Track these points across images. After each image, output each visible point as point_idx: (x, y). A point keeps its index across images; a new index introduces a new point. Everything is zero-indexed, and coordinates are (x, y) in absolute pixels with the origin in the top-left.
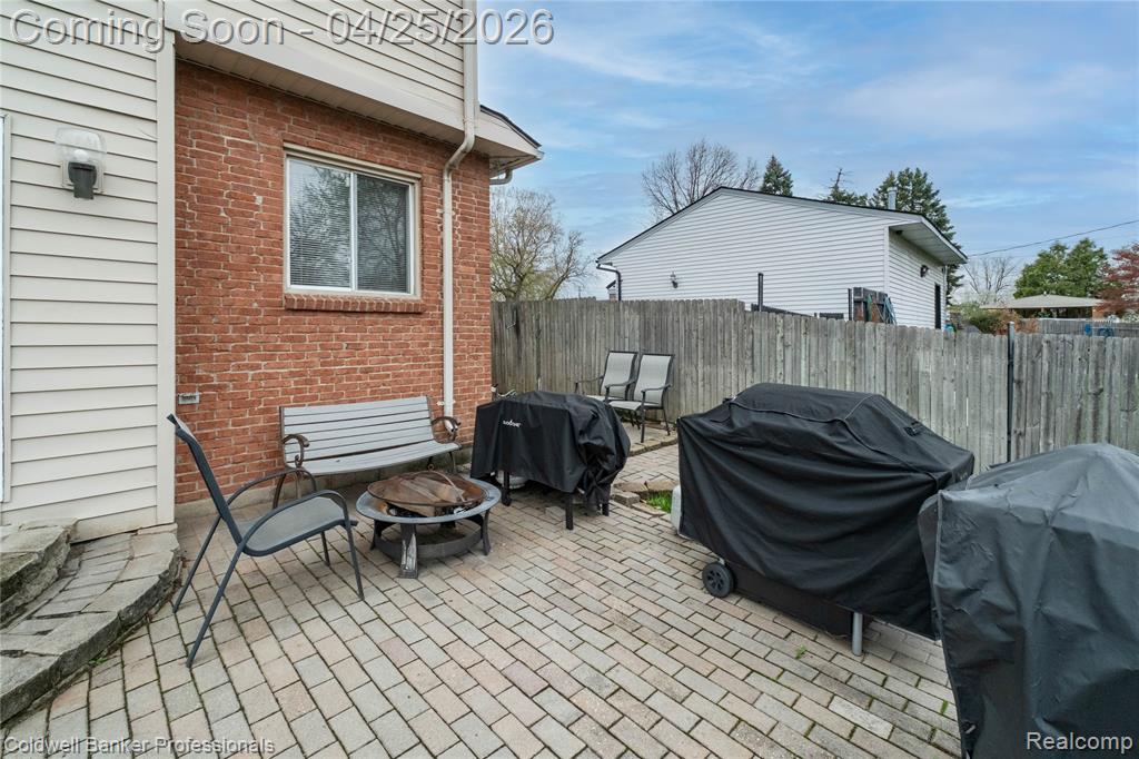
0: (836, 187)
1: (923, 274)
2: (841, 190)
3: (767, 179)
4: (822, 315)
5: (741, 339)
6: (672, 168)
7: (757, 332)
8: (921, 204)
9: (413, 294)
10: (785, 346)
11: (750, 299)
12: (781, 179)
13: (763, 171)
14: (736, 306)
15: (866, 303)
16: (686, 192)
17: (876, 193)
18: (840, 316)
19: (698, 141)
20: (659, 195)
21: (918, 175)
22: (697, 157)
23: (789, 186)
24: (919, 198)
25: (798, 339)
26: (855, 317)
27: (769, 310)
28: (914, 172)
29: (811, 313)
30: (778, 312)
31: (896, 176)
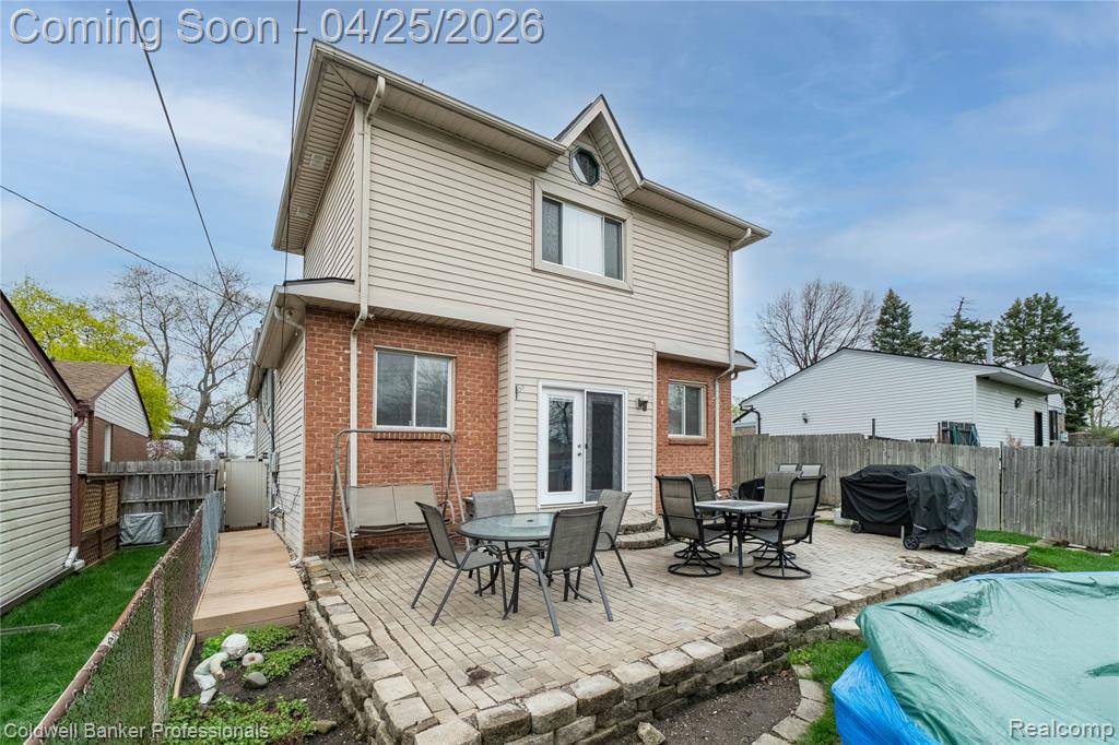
0: (958, 316)
1: (1017, 406)
2: (963, 318)
3: (884, 312)
4: (917, 440)
5: (862, 455)
6: (787, 307)
7: (871, 450)
8: (1051, 328)
9: (702, 437)
10: (888, 457)
11: (867, 433)
12: (899, 311)
13: (880, 303)
14: (859, 437)
15: (951, 432)
16: (801, 329)
17: (1001, 321)
18: (931, 441)
19: (812, 280)
20: (773, 333)
21: (1046, 301)
22: (812, 293)
23: (907, 317)
24: (1048, 322)
25: (895, 454)
26: (942, 440)
27: (879, 438)
28: (1044, 297)
29: (909, 439)
30: (883, 439)
31: (1023, 302)
